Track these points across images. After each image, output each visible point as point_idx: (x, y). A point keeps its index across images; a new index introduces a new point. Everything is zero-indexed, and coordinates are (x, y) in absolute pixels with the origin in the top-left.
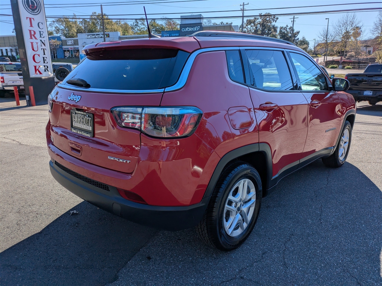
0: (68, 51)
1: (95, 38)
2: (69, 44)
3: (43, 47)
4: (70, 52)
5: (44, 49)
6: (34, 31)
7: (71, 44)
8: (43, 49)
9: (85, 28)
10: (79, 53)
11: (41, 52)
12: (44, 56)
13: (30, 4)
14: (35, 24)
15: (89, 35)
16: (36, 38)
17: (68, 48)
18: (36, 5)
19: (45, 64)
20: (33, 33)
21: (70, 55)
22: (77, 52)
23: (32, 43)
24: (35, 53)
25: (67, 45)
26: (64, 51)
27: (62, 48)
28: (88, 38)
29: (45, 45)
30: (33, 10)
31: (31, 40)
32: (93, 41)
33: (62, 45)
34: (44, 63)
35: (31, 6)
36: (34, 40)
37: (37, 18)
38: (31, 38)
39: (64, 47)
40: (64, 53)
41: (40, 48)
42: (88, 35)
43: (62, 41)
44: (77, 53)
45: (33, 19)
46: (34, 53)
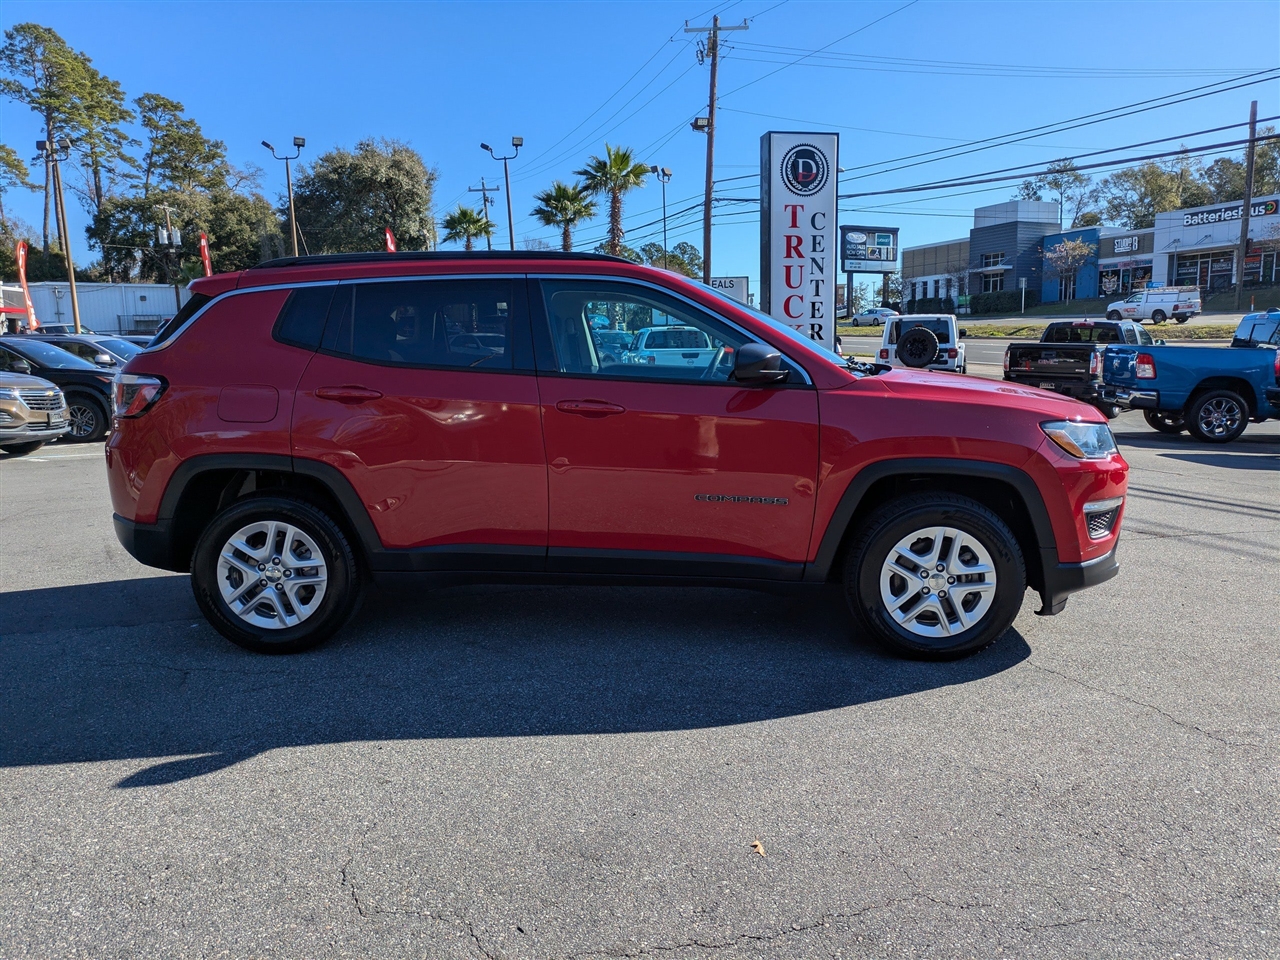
0: (1116, 273)
1: (1220, 220)
2: (1122, 250)
3: (818, 275)
4: (1119, 278)
5: (817, 281)
6: (797, 237)
7: (1128, 249)
8: (814, 282)
9: (1218, 186)
10: (1151, 278)
11: (808, 291)
12: (817, 299)
13: (801, 171)
14: (803, 218)
15: (1196, 214)
16: (800, 255)
17: (1115, 265)
18: (814, 171)
19: (813, 321)
20: (794, 242)
21: (1118, 285)
22: (1145, 274)
23: (788, 269)
24: (791, 292)
25: (1114, 255)
26: (1101, 275)
27: (1097, 266)
28: (1191, 225)
29: (821, 270)
30: (805, 185)
31: (788, 262)
32: (1208, 234)
33: (1098, 255)
34: (813, 316)
35: (801, 176)
36: (795, 261)
37: (811, 204)
38: (789, 255)
39: (1103, 261)
40: (1101, 282)
41: (807, 277)
42: (1193, 215)
43: (1098, 241)
44: (1143, 278)
45: (802, 207)
46: (789, 292)
